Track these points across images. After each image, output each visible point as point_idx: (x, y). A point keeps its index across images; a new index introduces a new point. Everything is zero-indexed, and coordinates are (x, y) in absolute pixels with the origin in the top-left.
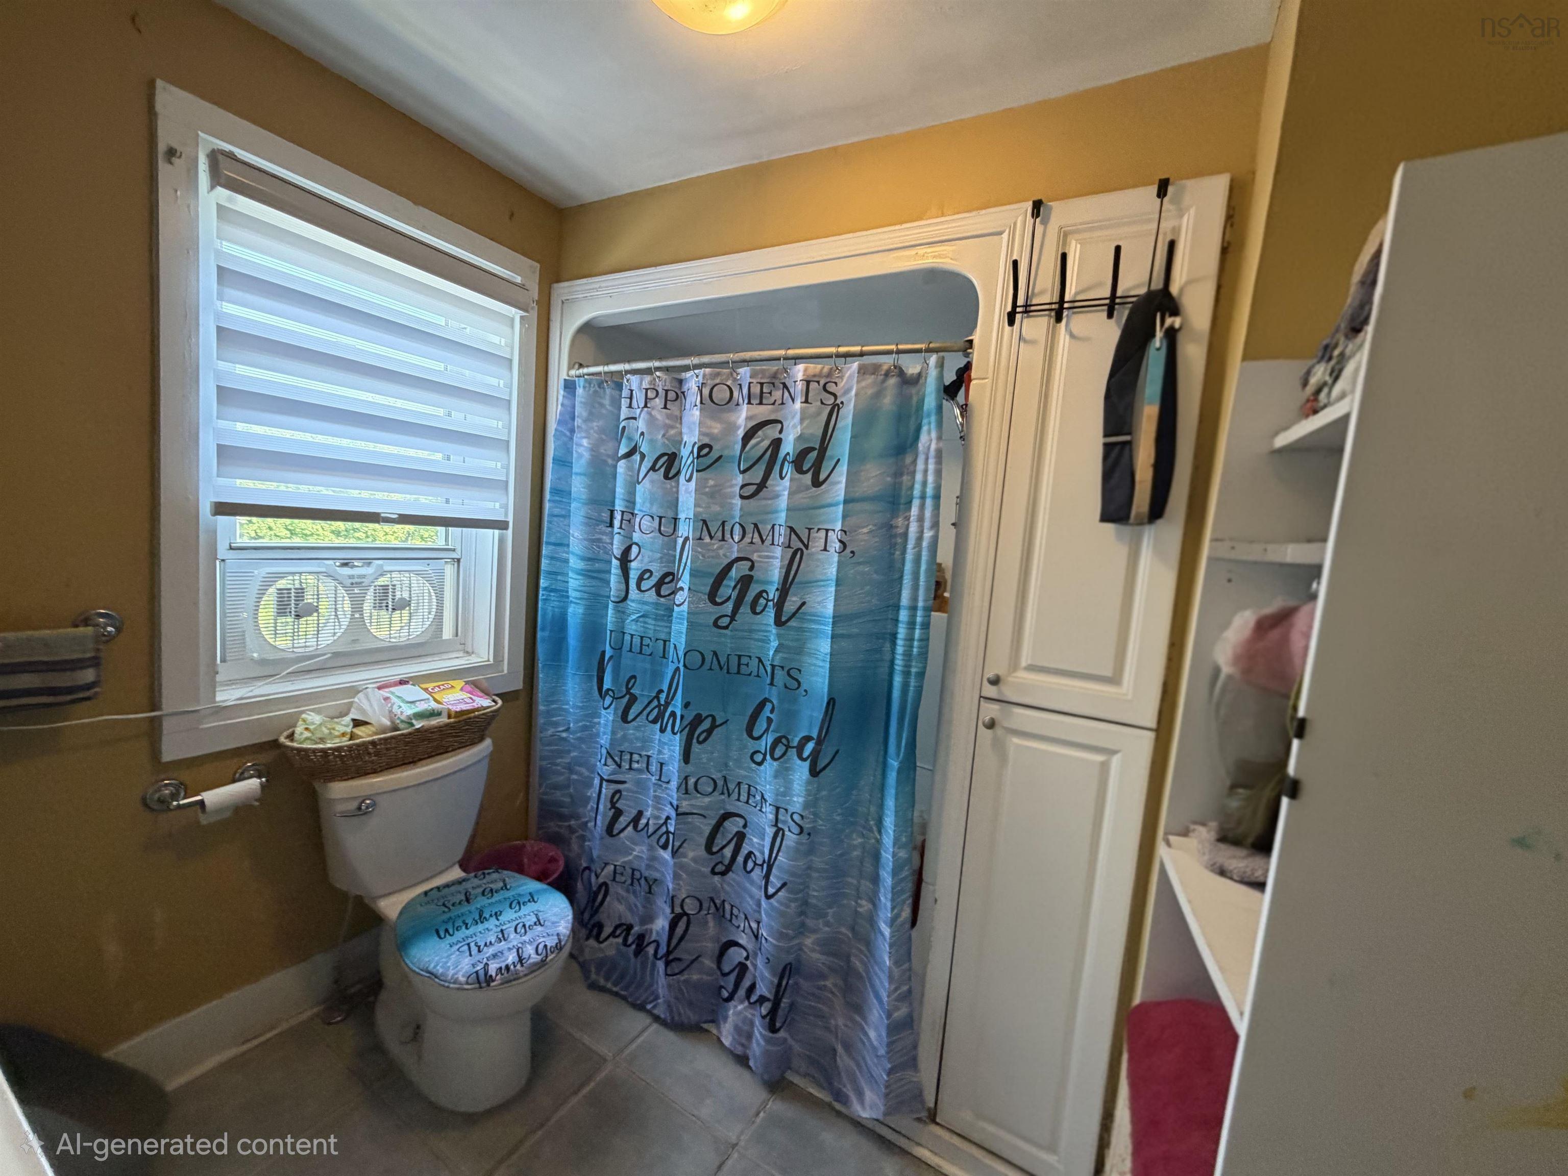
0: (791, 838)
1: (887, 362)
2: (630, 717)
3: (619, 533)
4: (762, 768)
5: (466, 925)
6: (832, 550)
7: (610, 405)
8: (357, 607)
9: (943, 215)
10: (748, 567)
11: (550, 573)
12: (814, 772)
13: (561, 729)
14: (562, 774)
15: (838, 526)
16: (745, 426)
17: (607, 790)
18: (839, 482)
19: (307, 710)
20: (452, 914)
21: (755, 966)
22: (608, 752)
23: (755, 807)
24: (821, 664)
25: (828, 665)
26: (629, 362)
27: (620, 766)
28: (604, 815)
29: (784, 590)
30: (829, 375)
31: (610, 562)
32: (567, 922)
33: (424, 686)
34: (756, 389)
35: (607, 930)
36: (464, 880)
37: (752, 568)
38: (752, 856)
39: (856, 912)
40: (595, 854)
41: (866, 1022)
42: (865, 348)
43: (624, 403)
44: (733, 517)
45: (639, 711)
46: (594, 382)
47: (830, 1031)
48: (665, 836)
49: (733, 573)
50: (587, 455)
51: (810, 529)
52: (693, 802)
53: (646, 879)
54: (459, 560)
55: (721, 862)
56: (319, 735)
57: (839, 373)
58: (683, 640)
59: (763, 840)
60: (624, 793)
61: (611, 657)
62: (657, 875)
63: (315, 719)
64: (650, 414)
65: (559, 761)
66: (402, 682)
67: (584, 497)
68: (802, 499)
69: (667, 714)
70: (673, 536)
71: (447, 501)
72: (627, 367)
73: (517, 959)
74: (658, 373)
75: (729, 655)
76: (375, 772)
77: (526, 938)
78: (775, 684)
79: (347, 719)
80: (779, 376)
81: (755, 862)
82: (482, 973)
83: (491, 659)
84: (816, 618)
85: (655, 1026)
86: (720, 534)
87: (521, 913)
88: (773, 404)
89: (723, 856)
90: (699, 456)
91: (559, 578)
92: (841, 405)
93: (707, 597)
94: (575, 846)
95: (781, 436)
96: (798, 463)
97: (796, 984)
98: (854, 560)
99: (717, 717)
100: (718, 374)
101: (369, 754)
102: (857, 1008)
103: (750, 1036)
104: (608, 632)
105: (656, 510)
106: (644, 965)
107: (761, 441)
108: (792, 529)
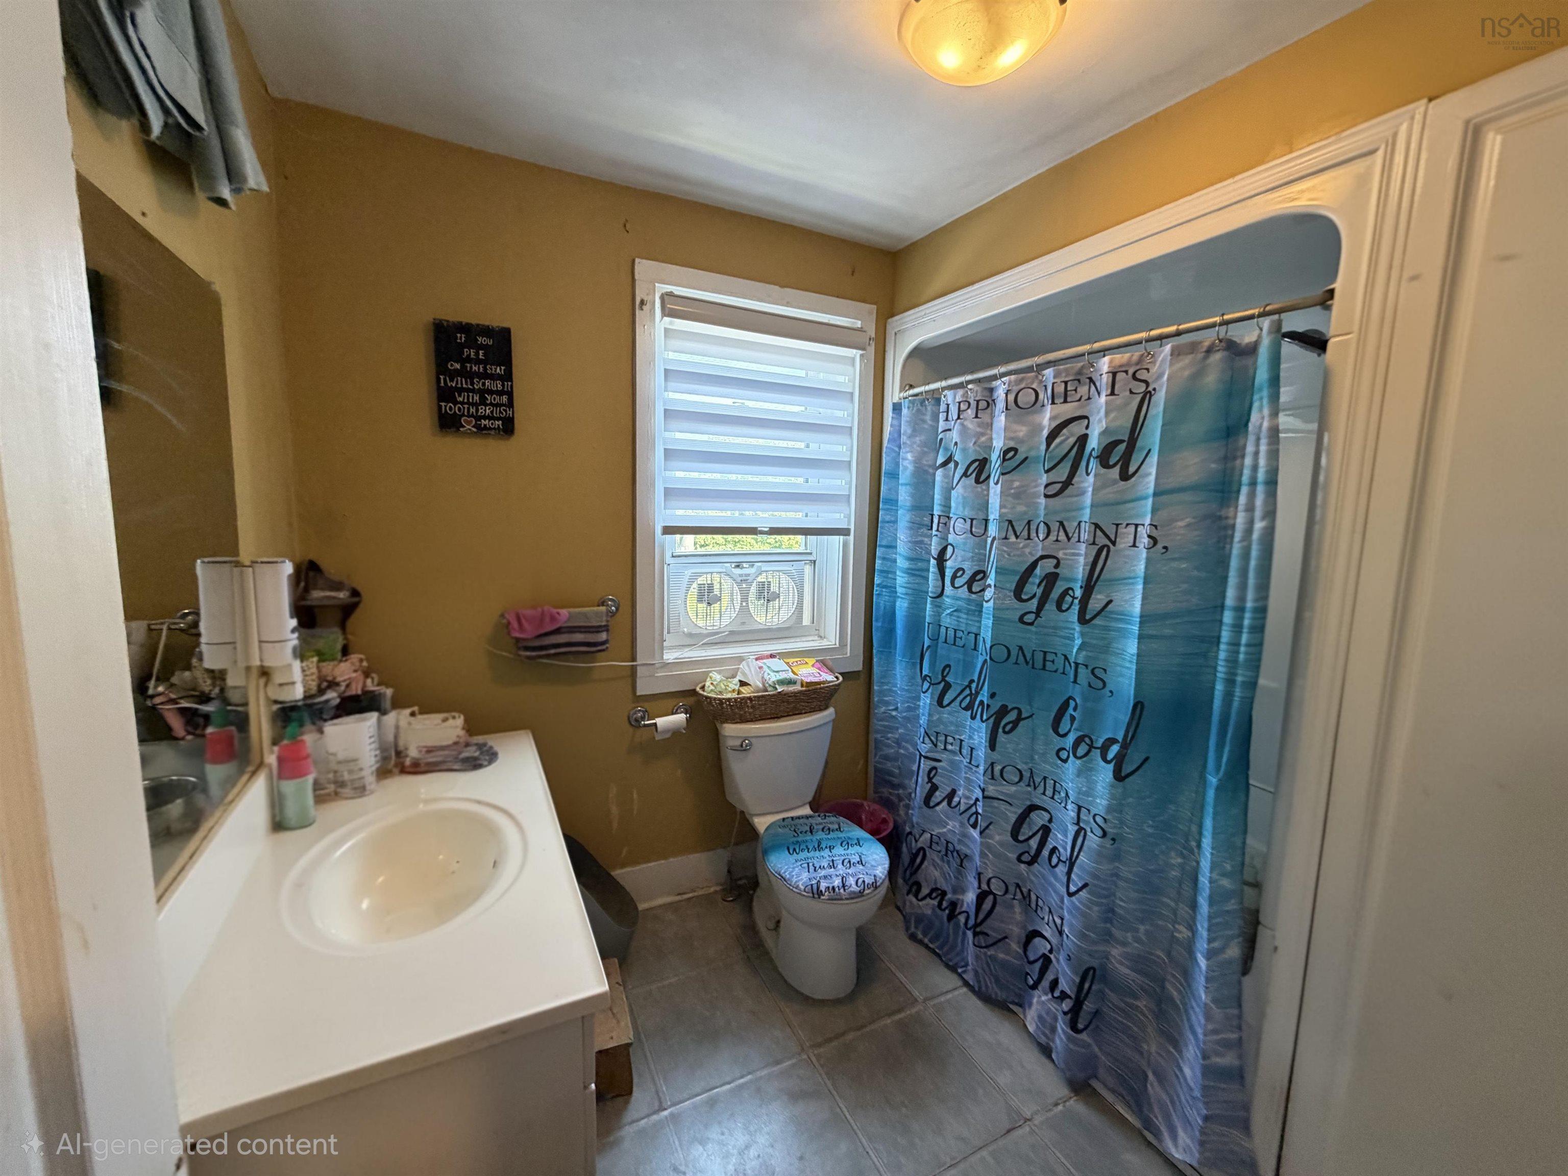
0: (1093, 840)
1: (1208, 338)
2: (945, 702)
3: (936, 535)
4: (1066, 765)
5: (808, 849)
6: (1142, 546)
7: (931, 420)
8: (745, 598)
9: (1291, 152)
10: (1053, 565)
11: (881, 571)
12: (1119, 776)
13: (891, 708)
14: (892, 747)
15: (1147, 521)
16: (1050, 425)
17: (925, 765)
18: (1150, 474)
19: (714, 671)
20: (799, 839)
21: (1058, 960)
22: (925, 732)
23: (1060, 803)
24: (1128, 665)
25: (1134, 667)
26: (946, 379)
27: (936, 746)
28: (922, 786)
29: (1089, 588)
30: (1140, 360)
31: (929, 561)
32: (884, 868)
33: (787, 661)
34: (1060, 389)
35: (925, 891)
36: (811, 817)
37: (1057, 566)
38: (1057, 851)
39: (1173, 936)
40: (915, 819)
41: (1182, 1058)
42: (1181, 327)
43: (942, 416)
44: (1038, 516)
45: (953, 698)
46: (917, 402)
47: (1141, 1054)
48: (975, 816)
49: (1038, 571)
50: (911, 467)
51: (1117, 525)
52: (999, 788)
53: (958, 852)
54: (815, 561)
55: (1028, 852)
56: (719, 689)
57: (1152, 357)
58: (990, 634)
59: (1066, 836)
60: (939, 770)
61: (929, 647)
62: (968, 852)
63: (717, 677)
64: (962, 424)
65: (890, 735)
66: (772, 656)
67: (908, 504)
68: (1109, 494)
69: (977, 703)
70: (984, 537)
71: (807, 516)
72: (944, 384)
73: (841, 885)
74: (970, 386)
75: (1034, 651)
76: (751, 721)
77: (850, 871)
78: (1078, 682)
79: (736, 680)
80: (1085, 371)
81: (1059, 858)
82: (815, 887)
83: (837, 644)
84: (1124, 617)
85: (965, 989)
86: (1025, 533)
87: (849, 852)
88: (1080, 400)
89: (1030, 847)
90: (1004, 460)
91: (890, 576)
92: (1153, 392)
93: (1012, 594)
94: (902, 812)
95: (1088, 432)
96: (1104, 459)
97: (1101, 991)
98: (1168, 555)
99: (1023, 710)
100: (1022, 380)
101: (748, 706)
102: (1174, 1040)
103: (1053, 1030)
104: (927, 624)
105: (967, 513)
106: (956, 933)
107: (1068, 438)
108: (1097, 526)
